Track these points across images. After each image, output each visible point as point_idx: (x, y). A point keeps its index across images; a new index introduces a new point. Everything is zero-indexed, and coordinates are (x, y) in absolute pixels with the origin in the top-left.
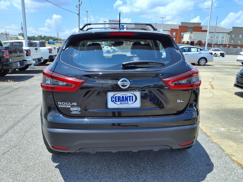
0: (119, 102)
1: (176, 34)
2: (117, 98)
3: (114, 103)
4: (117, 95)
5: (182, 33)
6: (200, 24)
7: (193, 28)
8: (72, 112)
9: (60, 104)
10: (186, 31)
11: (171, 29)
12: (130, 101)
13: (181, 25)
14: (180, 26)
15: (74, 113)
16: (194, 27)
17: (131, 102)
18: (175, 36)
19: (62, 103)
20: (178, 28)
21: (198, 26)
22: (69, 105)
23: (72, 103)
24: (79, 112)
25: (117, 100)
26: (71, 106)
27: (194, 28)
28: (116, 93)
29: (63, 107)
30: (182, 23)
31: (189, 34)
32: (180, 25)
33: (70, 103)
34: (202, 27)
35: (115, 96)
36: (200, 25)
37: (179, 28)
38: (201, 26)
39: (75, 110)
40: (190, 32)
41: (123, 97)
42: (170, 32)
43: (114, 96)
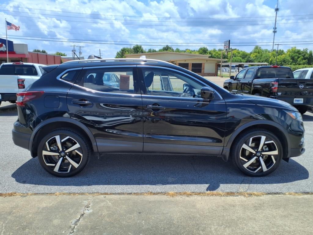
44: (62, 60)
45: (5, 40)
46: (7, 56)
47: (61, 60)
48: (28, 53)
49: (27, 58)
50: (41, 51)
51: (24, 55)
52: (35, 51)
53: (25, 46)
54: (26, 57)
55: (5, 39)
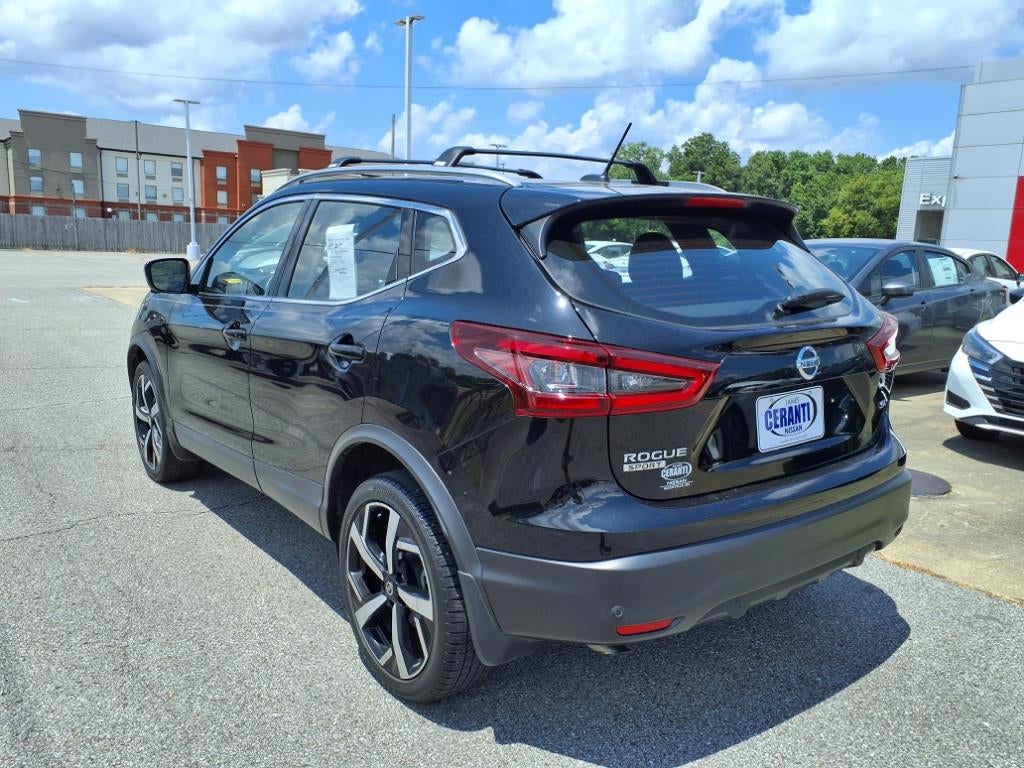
0: (784, 428)
1: (231, 175)
2: (778, 415)
3: (773, 432)
4: (778, 406)
5: (255, 173)
6: (321, 138)
7: (298, 152)
8: (664, 482)
9: (629, 462)
10: (270, 165)
11: (205, 152)
12: (804, 420)
13: (245, 139)
14: (240, 143)
15: (672, 485)
16: (298, 150)
17: (808, 423)
18: (225, 183)
19: (639, 455)
20: (235, 149)
21: (313, 145)
22: (663, 459)
23: (674, 451)
24: (689, 479)
25: (779, 422)
26: (669, 462)
27: (301, 154)
28: (775, 397)
29: (641, 469)
30: (248, 128)
31: (286, 177)
32: (241, 139)
33: (665, 452)
34: (331, 152)
35: (774, 407)
36: (323, 146)
37: (239, 149)
38: (327, 148)
39: (676, 474)
40: (288, 168)
41: (791, 408)
42: (202, 165)
43: (772, 410)
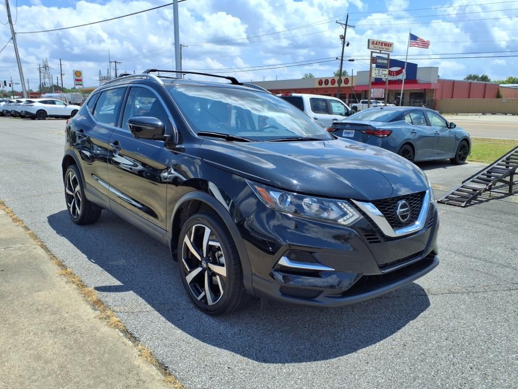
44: (500, 91)
45: (404, 63)
46: (401, 88)
47: (498, 92)
48: (436, 82)
49: (433, 90)
50: (480, 76)
51: (430, 84)
52: (470, 77)
53: (433, 70)
54: (432, 88)
55: (405, 60)
